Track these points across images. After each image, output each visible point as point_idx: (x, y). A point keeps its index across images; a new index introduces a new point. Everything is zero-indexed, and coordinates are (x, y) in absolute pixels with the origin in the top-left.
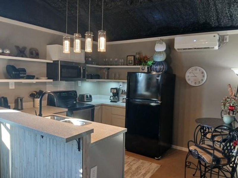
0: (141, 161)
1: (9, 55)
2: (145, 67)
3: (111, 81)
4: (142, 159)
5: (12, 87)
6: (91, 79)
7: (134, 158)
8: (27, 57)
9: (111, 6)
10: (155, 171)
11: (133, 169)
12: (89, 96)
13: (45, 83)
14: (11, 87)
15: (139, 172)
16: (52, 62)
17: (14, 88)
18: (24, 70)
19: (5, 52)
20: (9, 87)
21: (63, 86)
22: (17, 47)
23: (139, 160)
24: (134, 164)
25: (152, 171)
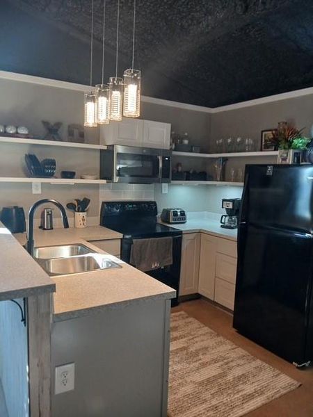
0: (258, 362)
1: (27, 137)
2: (287, 153)
3: (226, 185)
4: (262, 360)
5: (37, 191)
6: (186, 180)
7: (245, 352)
8: (61, 140)
9: (208, 26)
10: (277, 396)
11: (230, 377)
12: (179, 214)
13: (97, 186)
14: (34, 192)
15: (237, 388)
16: (105, 148)
17: (39, 192)
18: (53, 163)
19: (19, 131)
20: (32, 191)
21: (131, 193)
22: (45, 123)
23: (254, 360)
24: (239, 365)
25: (269, 394)
